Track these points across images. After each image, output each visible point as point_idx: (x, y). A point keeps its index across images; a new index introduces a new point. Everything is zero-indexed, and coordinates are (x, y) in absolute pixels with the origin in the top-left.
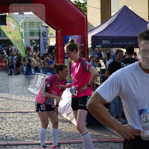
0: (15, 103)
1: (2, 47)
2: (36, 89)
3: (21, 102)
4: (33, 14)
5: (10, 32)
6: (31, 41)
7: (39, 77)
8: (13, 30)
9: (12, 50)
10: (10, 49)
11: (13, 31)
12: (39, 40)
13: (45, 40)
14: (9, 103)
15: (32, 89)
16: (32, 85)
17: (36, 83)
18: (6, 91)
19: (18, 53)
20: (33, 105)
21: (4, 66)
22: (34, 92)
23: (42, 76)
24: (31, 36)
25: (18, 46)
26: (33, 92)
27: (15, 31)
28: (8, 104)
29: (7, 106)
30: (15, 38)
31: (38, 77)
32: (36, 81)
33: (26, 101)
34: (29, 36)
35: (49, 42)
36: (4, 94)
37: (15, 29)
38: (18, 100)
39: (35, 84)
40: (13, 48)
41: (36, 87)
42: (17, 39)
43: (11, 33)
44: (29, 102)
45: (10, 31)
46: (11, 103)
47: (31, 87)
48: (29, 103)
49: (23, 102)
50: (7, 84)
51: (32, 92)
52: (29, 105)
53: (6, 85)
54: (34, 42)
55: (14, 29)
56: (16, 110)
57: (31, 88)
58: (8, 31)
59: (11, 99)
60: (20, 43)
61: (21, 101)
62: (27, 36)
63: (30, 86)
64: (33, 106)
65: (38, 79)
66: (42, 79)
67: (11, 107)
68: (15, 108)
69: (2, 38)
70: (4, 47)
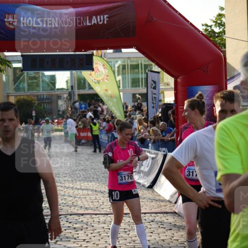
1: (87, 106)
2: (142, 175)
4: (137, 51)
5: (97, 81)
6: (134, 95)
8: (104, 78)
9: (103, 111)
10: (99, 109)
12: (147, 94)
13: (155, 94)
14: (98, 198)
17: (142, 165)
18: (93, 178)
21: (89, 137)
22: (138, 179)
23: (152, 154)
24: (133, 88)
25: (111, 105)
26: (138, 181)
27: (107, 80)
28: (96, 201)
29: (95, 204)
30: (107, 90)
34: (130, 88)
35: (164, 97)
36: (90, 183)
37: (107, 76)
39: (140, 167)
40: (105, 107)
41: (142, 172)
42: (110, 92)
43: (101, 83)
45: (98, 79)
46: (102, 199)
50: (95, 167)
53: (94, 169)
54: (139, 98)
55: (106, 77)
56: (109, 210)
58: (95, 80)
59: (102, 192)
60: (115, 100)
62: (127, 88)
66: (153, 158)
67: (101, 205)
68: (108, 206)
69: (86, 91)
70: (89, 106)
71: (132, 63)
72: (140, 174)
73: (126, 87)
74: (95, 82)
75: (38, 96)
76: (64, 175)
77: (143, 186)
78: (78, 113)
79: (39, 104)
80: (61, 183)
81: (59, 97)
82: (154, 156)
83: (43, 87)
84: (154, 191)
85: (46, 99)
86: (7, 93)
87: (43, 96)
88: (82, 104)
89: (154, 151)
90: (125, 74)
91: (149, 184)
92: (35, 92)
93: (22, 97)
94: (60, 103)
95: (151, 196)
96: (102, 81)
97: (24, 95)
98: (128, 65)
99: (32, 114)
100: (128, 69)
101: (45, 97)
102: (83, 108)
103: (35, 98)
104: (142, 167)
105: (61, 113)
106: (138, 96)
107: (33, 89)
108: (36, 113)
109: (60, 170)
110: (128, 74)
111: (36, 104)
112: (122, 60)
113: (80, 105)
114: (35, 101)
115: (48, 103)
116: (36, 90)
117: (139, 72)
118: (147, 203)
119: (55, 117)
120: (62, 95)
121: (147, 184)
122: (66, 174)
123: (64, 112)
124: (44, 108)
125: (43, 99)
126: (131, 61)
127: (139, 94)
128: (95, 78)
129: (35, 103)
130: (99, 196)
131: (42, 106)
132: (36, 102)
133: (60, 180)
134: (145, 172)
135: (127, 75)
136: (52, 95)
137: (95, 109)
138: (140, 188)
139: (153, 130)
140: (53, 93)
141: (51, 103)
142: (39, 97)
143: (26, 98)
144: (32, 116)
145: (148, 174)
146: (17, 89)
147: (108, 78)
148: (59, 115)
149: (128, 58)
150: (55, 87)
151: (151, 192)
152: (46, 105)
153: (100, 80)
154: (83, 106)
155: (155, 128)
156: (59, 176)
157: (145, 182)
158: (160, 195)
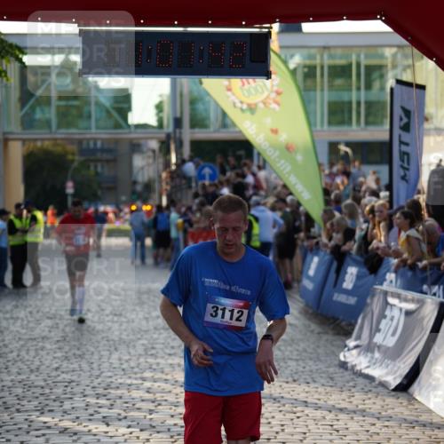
0: (292, 416)
1: (218, 170)
2: (377, 355)
3: (319, 414)
5: (249, 105)
6: (333, 147)
7: (392, 306)
8: (268, 97)
9: (257, 186)
10: (250, 179)
11: (264, 103)
12: (390, 144)
13: (407, 144)
15: (359, 354)
16: (359, 338)
17: (378, 330)
19: (289, 199)
20: (374, 425)
22: (368, 367)
23: (406, 300)
24: (334, 128)
26: (366, 371)
27: (278, 104)
30: (275, 131)
31: (387, 303)
32: (379, 323)
33: (341, 410)
34: (326, 127)
37: (278, 93)
38: (306, 403)
39: (372, 336)
41: (379, 347)
42: (283, 137)
43: (258, 111)
44: (355, 412)
45: (252, 100)
46: (279, 416)
47: (356, 347)
48: (352, 418)
49: (325, 413)
51: (358, 368)
52: (353, 426)
54: (346, 153)
55: (273, 95)
57: (355, 352)
58: (242, 102)
59: (275, 399)
60: (299, 157)
61: (318, 408)
62: (319, 127)
63: (351, 343)
64: (373, 429)
65: (388, 312)
66: (408, 313)
67: (277, 433)
68: (295, 437)
69: (211, 133)
70: (223, 172)
71: (332, 62)
72: (373, 352)
73: (315, 125)
74: (242, 110)
75: (80, 142)
76: (168, 351)
77: (383, 385)
78: (193, 190)
79: (85, 164)
80: (163, 372)
81: (135, 147)
82: (411, 306)
83: (97, 120)
84: (412, 399)
85: (103, 150)
86: (4, 133)
87: (95, 144)
88: (203, 168)
89: (410, 294)
90: (315, 90)
91: (398, 381)
92: (74, 132)
93: (39, 144)
94: (138, 161)
95: (406, 413)
96: (261, 105)
97: (43, 140)
98: (322, 67)
99: (64, 188)
100: (322, 75)
101: (99, 144)
102: (207, 177)
103: (73, 148)
104: (377, 334)
105: (139, 188)
106: (343, 148)
107: (69, 125)
108: (75, 187)
109: (155, 336)
110: (322, 90)
111: (76, 164)
112: (305, 52)
113: (199, 168)
114: (73, 154)
115: (108, 161)
116: (77, 127)
117: (351, 85)
118: (399, 432)
119: (124, 198)
120: (142, 142)
121: (394, 380)
122: (173, 347)
123: (148, 187)
124: (97, 174)
125: (95, 151)
126: (331, 57)
127: (348, 144)
128: (243, 99)
129: (73, 161)
130: (270, 409)
131: (92, 168)
132: (77, 158)
133: (158, 364)
134: (389, 348)
135: (318, 93)
136: (117, 141)
137: (240, 180)
138: (374, 390)
139: (408, 237)
140: (123, 134)
141: (115, 160)
142: (85, 145)
143: (51, 148)
144: (65, 196)
145: (395, 353)
146: (28, 122)
147: (279, 98)
148: (134, 192)
149: (325, 48)
150: (125, 119)
151: (405, 403)
152: (103, 167)
153: (256, 105)
154: (207, 171)
155: (412, 232)
156: (153, 352)
157: (387, 374)
158: (430, 411)
